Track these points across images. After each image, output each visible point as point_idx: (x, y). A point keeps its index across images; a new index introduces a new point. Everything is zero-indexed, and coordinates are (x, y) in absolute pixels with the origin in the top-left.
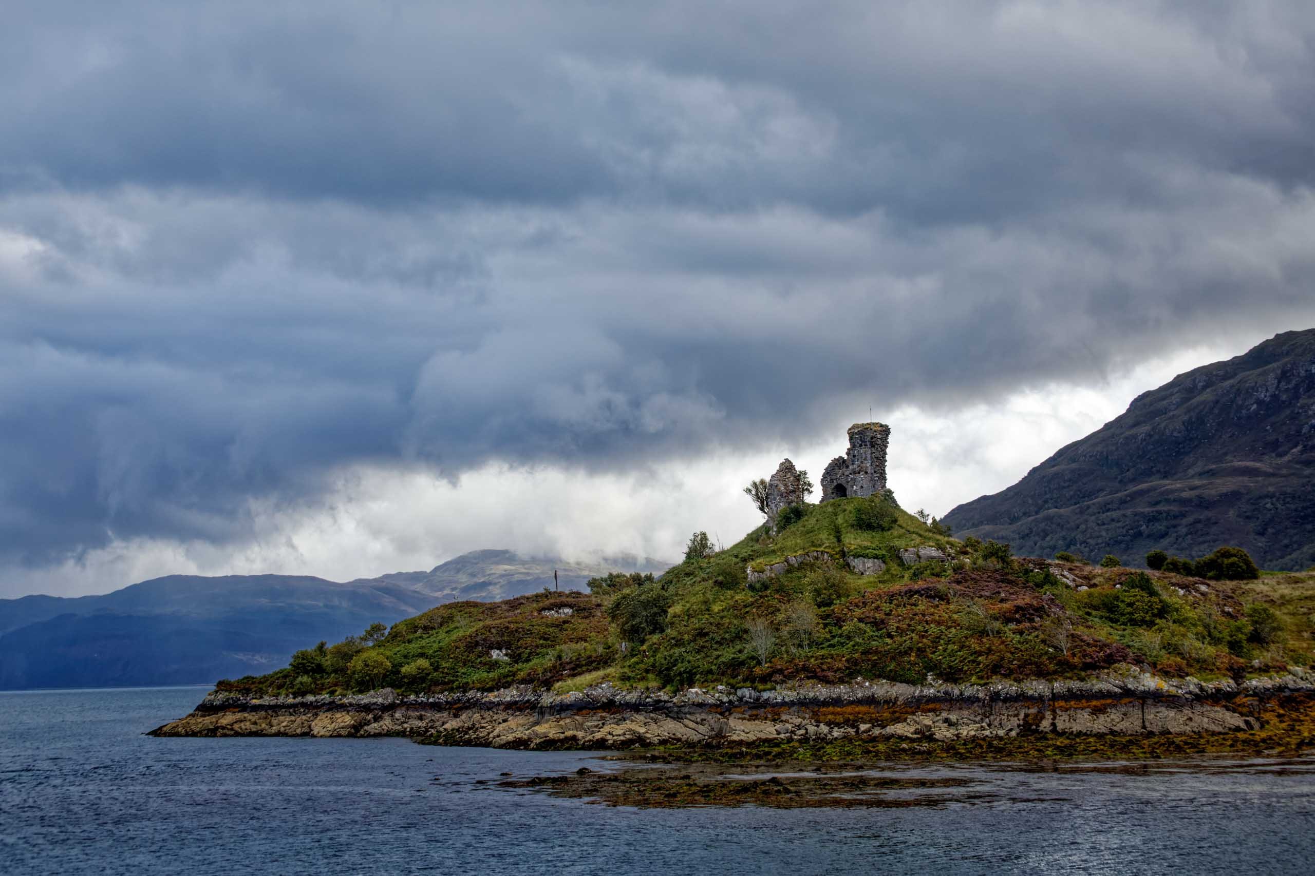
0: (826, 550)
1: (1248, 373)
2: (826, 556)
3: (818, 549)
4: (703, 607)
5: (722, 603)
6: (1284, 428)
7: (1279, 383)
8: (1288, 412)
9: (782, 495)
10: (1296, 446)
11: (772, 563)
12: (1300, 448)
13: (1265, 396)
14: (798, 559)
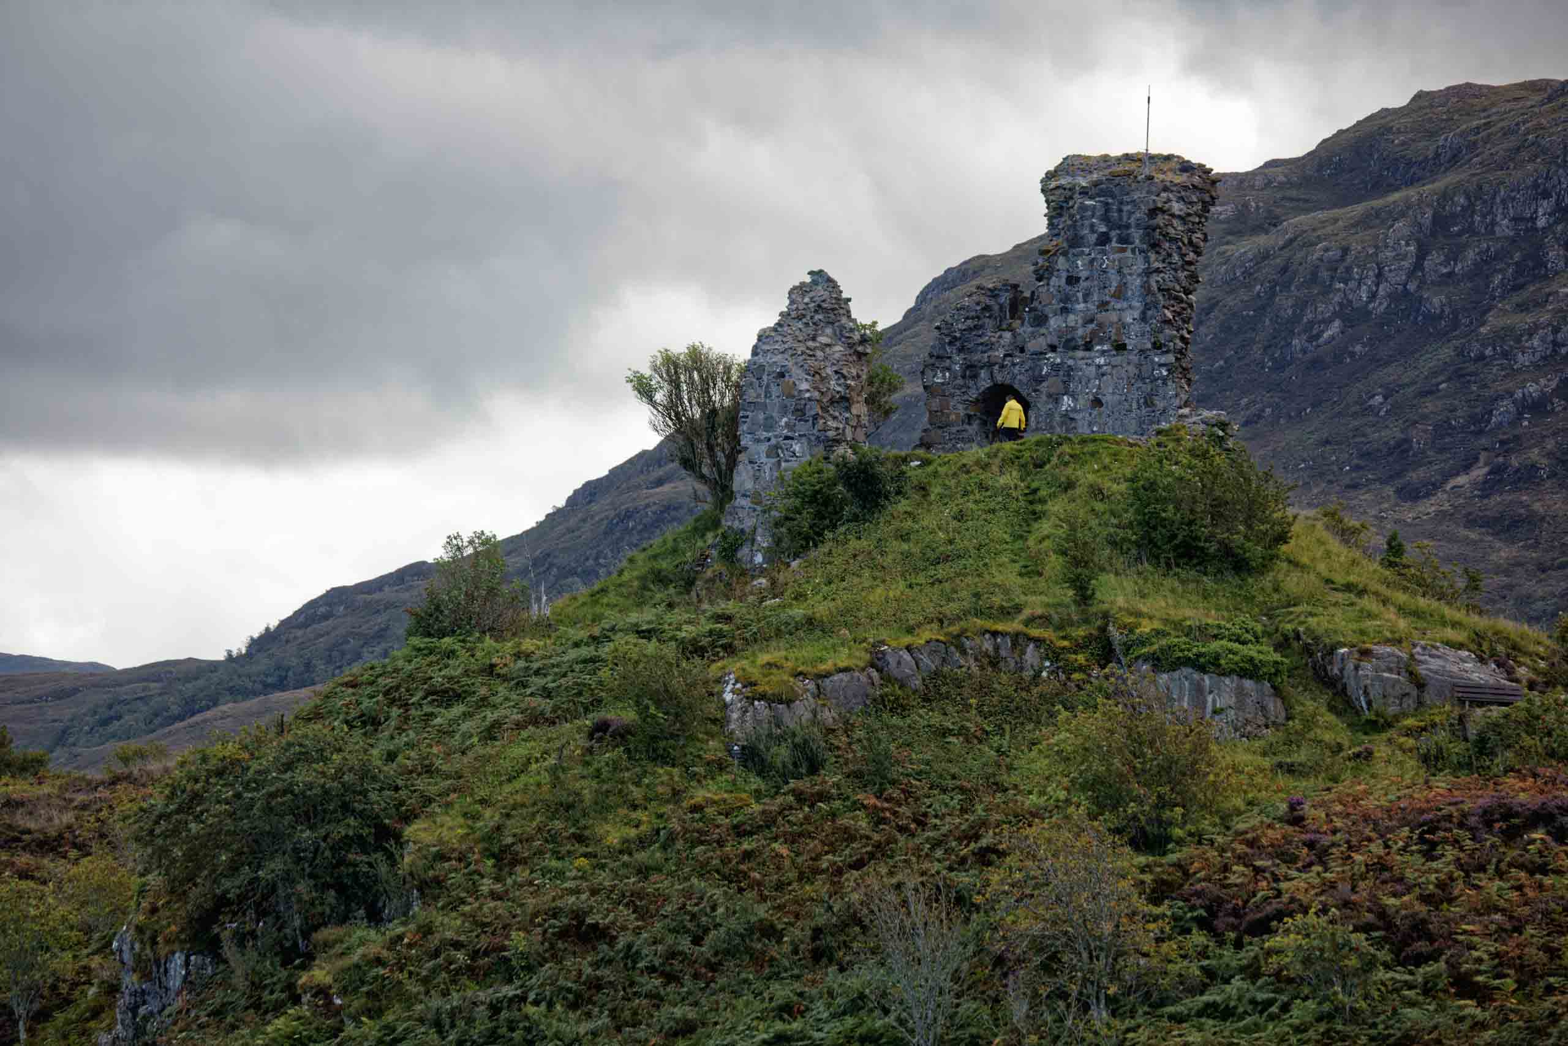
0: (1035, 632)
1: (1321, 215)
2: (1031, 655)
3: (1000, 627)
4: (558, 825)
5: (639, 815)
6: (1430, 406)
7: (1422, 255)
8: (1446, 352)
9: (800, 413)
10: (1467, 468)
11: (823, 667)
12: (1479, 472)
13: (1373, 296)
14: (925, 659)
